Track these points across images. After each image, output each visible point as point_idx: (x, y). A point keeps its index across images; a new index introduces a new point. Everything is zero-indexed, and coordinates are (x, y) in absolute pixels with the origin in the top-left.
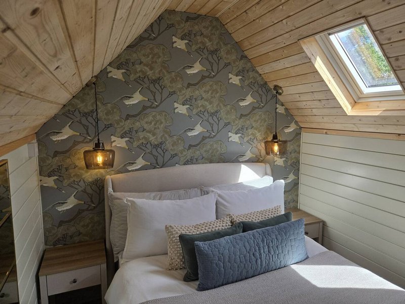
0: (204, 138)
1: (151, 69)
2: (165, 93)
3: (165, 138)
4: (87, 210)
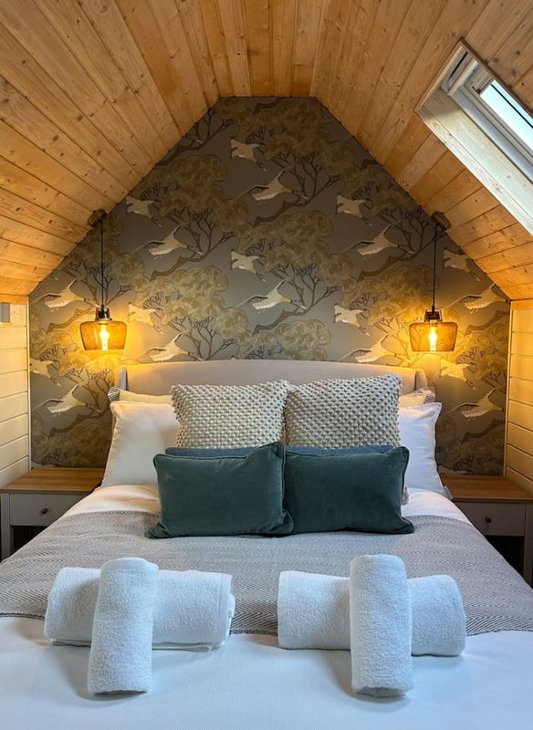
0: (285, 315)
1: (194, 196)
2: (217, 235)
3: (214, 311)
4: (90, 416)
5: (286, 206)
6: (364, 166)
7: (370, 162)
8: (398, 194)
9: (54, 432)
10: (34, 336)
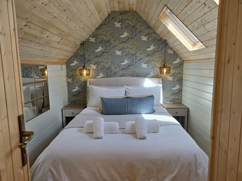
0: (129, 66)
1: (106, 36)
2: (112, 46)
3: (111, 65)
4: (82, 92)
5: (129, 38)
6: (147, 28)
7: (149, 27)
8: (156, 35)
9: (74, 96)
10: (67, 72)
